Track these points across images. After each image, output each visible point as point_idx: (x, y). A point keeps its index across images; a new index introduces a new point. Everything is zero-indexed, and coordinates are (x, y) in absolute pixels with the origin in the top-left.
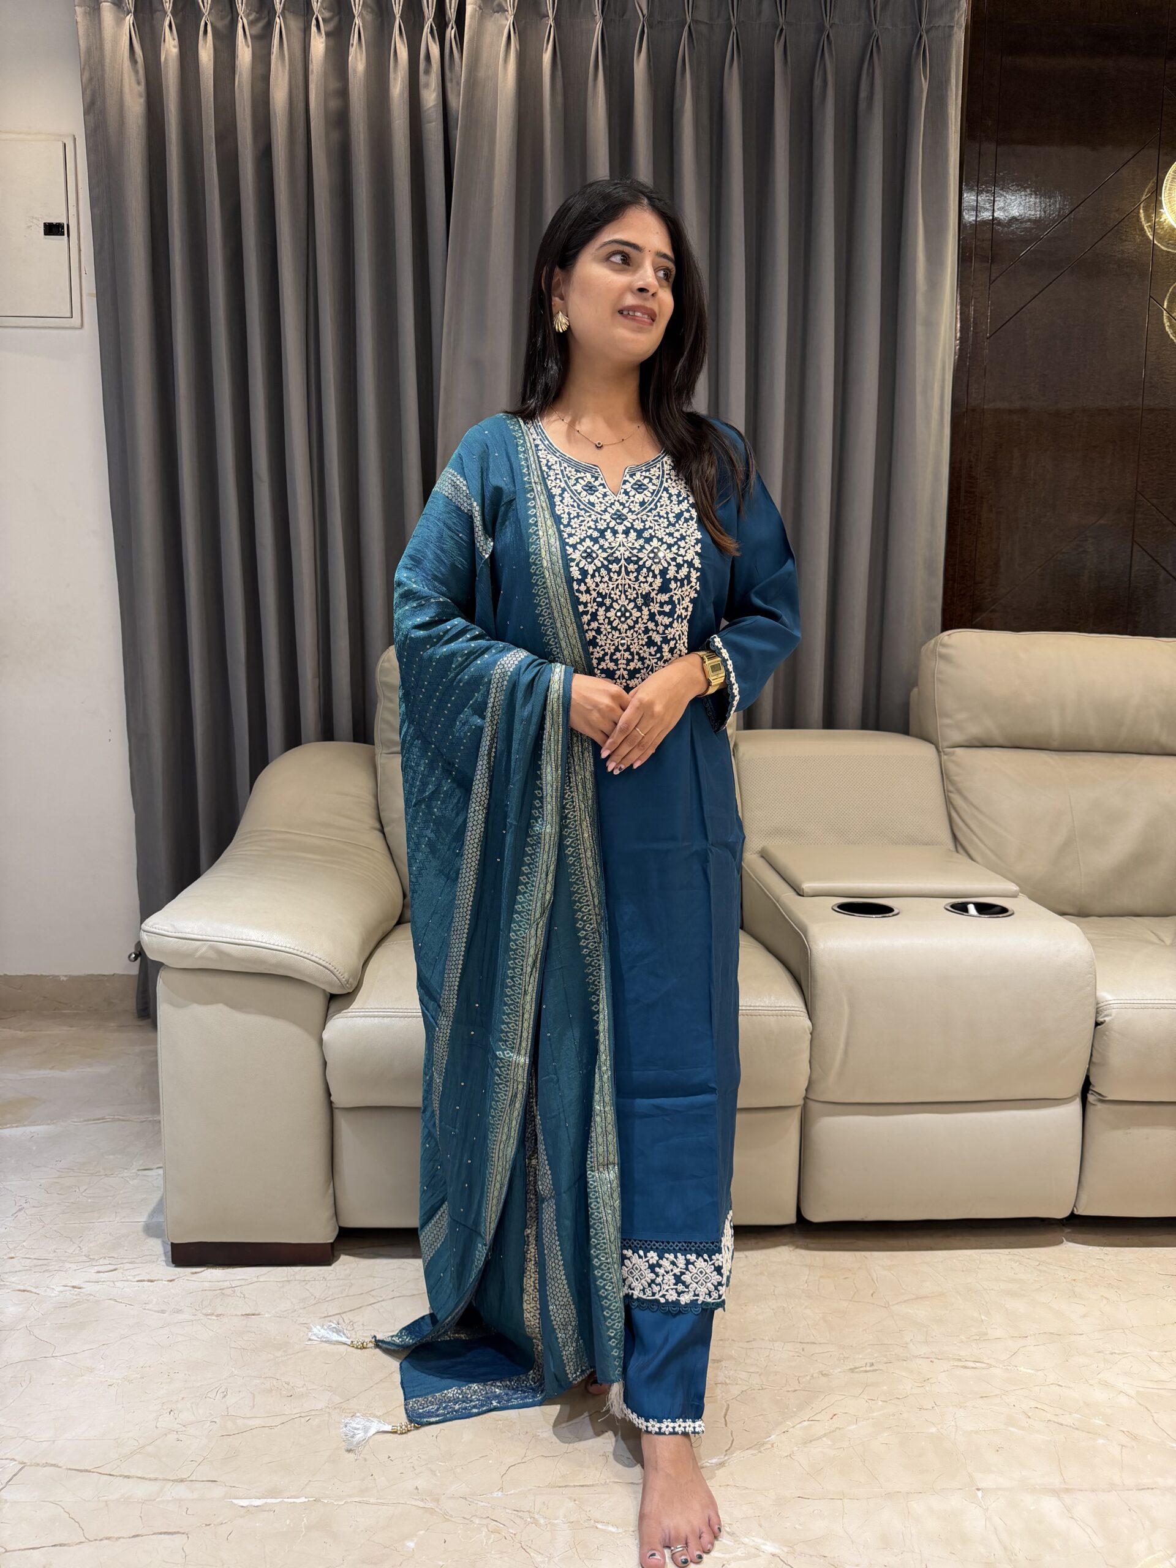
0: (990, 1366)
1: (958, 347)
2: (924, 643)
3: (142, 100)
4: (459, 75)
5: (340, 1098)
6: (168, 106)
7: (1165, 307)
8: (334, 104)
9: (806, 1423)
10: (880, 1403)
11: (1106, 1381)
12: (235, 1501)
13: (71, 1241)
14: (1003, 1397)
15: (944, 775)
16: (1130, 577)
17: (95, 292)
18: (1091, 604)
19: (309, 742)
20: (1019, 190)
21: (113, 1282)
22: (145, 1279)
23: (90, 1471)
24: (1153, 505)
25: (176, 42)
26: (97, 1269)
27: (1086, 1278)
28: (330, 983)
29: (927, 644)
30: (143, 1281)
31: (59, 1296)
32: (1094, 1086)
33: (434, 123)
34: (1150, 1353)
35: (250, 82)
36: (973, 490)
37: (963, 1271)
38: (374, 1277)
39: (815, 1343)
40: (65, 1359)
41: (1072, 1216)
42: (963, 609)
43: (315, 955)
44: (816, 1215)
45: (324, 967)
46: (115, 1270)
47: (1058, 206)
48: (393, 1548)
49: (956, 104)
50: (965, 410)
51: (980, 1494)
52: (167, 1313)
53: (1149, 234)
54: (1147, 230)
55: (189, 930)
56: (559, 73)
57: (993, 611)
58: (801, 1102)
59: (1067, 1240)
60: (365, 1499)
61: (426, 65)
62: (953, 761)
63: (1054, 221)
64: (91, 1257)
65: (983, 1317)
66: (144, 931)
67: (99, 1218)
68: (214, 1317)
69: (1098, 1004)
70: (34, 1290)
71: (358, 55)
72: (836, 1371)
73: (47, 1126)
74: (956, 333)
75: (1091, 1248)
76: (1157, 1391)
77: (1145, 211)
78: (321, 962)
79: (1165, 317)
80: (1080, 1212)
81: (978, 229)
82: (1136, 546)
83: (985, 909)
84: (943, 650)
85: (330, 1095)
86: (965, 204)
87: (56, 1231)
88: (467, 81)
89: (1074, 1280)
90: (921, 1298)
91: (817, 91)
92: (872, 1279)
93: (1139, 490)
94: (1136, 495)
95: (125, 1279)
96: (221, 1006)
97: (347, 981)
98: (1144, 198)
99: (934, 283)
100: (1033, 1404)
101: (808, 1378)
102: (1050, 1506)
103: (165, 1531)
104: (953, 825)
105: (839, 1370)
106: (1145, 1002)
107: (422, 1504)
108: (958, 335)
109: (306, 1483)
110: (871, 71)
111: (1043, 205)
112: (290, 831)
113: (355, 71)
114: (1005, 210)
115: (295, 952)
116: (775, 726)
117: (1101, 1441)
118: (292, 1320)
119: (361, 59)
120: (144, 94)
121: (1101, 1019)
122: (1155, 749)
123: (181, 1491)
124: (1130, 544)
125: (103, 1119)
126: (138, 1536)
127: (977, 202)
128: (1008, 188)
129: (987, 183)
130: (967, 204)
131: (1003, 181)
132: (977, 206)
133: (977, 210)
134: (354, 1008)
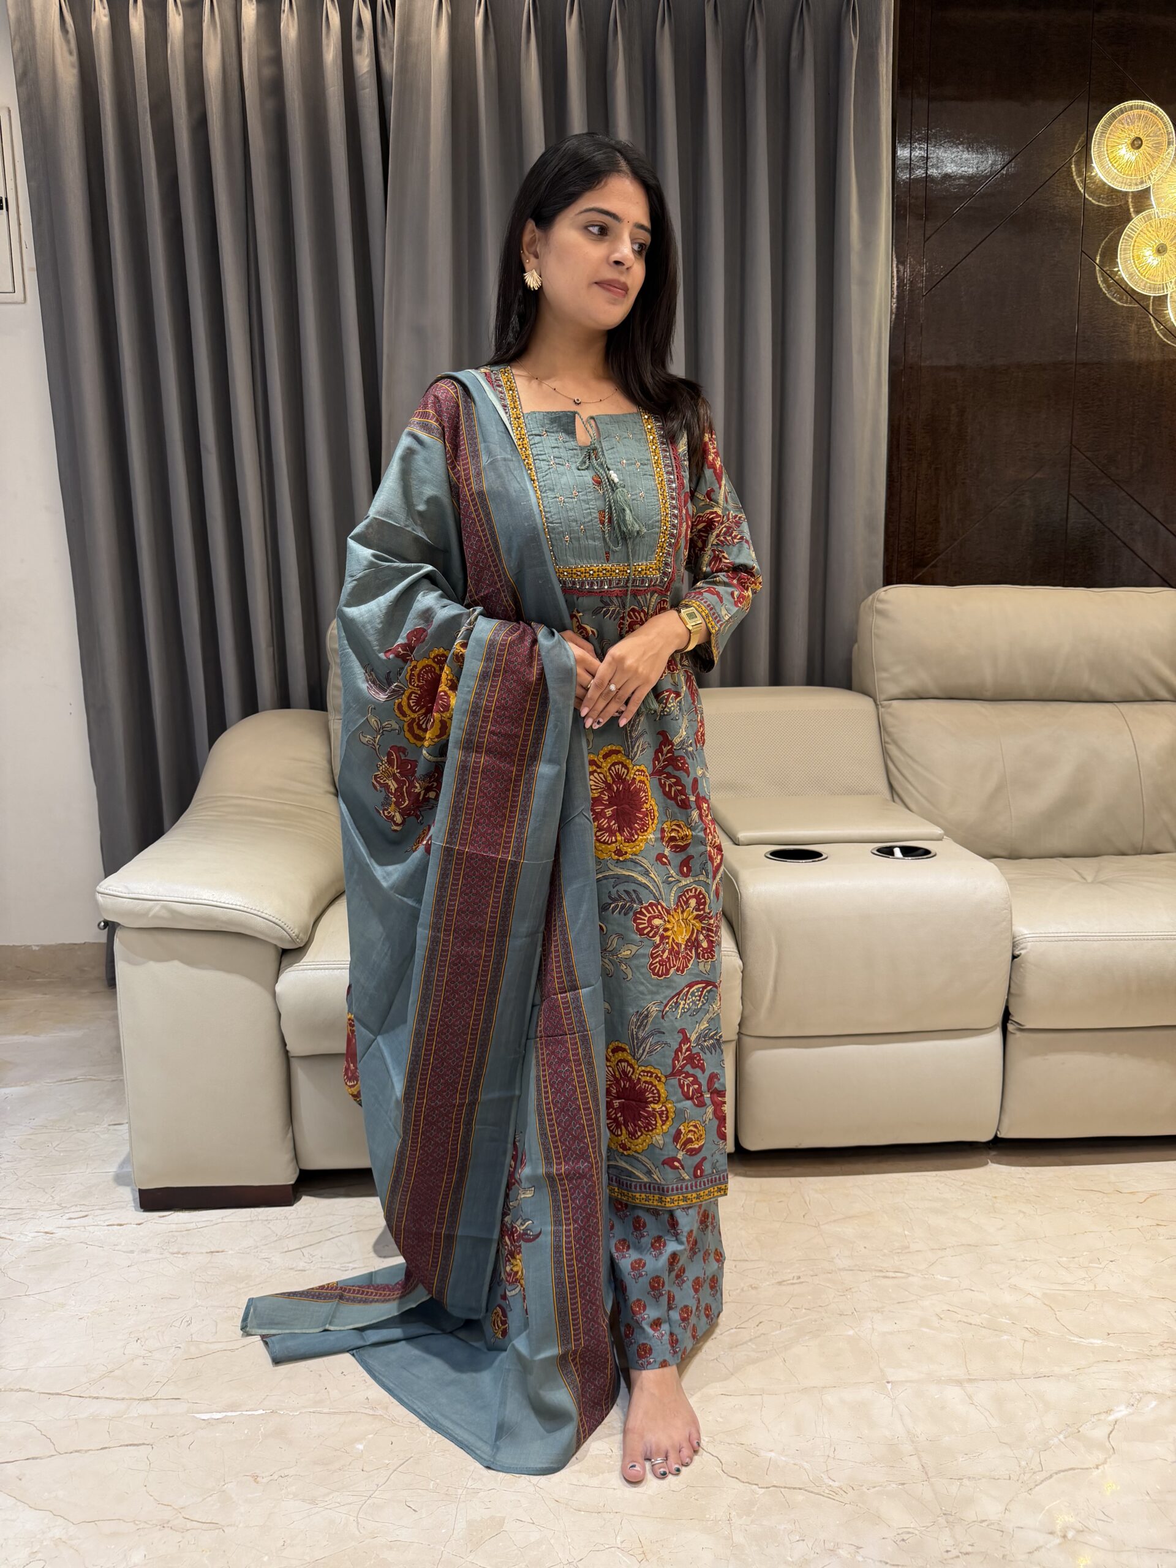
0: (909, 1275)
1: (894, 306)
2: (863, 600)
3: (75, 71)
4: (392, 39)
5: (295, 1047)
6: (101, 77)
7: (1098, 261)
8: (268, 72)
9: (732, 1331)
10: (804, 1310)
11: (1015, 1286)
12: (196, 1415)
13: (44, 1191)
14: (919, 1302)
15: (881, 727)
16: (1066, 530)
17: (35, 266)
18: (1029, 557)
19: (265, 710)
20: (951, 147)
21: (84, 1227)
22: (115, 1223)
23: (61, 1394)
24: (1087, 458)
25: (107, 11)
26: (68, 1216)
27: (1007, 1196)
28: (281, 939)
29: (866, 601)
30: (114, 1225)
31: (32, 1241)
32: (1013, 1016)
33: (367, 90)
34: (1058, 1259)
35: (182, 49)
36: (911, 447)
37: (891, 1192)
38: (334, 1215)
39: (747, 1261)
40: (37, 1297)
41: (996, 1136)
42: (904, 565)
43: (265, 912)
44: (753, 1144)
45: (274, 923)
46: (86, 1216)
47: (990, 162)
48: (343, 1450)
49: (887, 62)
50: (902, 368)
51: (889, 1386)
52: (136, 1253)
53: (1080, 189)
54: (1078, 184)
55: (141, 891)
56: (492, 36)
57: (935, 566)
58: (736, 1037)
59: (992, 1162)
60: (318, 1409)
61: (358, 31)
62: (890, 714)
63: (987, 177)
64: (63, 1205)
65: (906, 1233)
66: (99, 893)
67: (70, 1171)
68: (180, 1255)
69: (1014, 938)
70: (9, 1237)
71: (290, 21)
72: (764, 1284)
73: (22, 1088)
74: (892, 291)
75: (1013, 1168)
76: (1062, 1292)
77: (1077, 165)
78: (270, 918)
79: (1097, 272)
80: (1003, 1135)
81: (912, 187)
82: (1072, 500)
83: (908, 852)
84: (880, 606)
85: (285, 1045)
86: (898, 163)
87: (29, 1183)
88: (401, 45)
89: (995, 1197)
90: (850, 1217)
91: (748, 52)
92: (805, 1202)
93: (1073, 443)
94: (1071, 448)
95: (96, 1223)
96: (176, 963)
97: (298, 936)
98: (1075, 151)
99: (868, 242)
100: (946, 1307)
101: (739, 1291)
102: (953, 1393)
103: (131, 1443)
104: (890, 774)
105: (768, 1283)
106: (1059, 935)
107: (374, 1413)
108: (895, 294)
109: (263, 1397)
110: (802, 29)
111: (976, 161)
112: (244, 796)
113: (287, 38)
114: (938, 167)
115: (245, 909)
116: (723, 684)
117: (1005, 1337)
118: (255, 1256)
119: (293, 26)
120: (76, 64)
121: (1017, 953)
122: (1085, 697)
123: (147, 1408)
124: (1066, 498)
125: (76, 1079)
126: (106, 1448)
127: (911, 159)
128: (941, 145)
129: (919, 140)
130: (900, 162)
131: (936, 138)
132: (910, 163)
133: (910, 167)
134: (305, 962)
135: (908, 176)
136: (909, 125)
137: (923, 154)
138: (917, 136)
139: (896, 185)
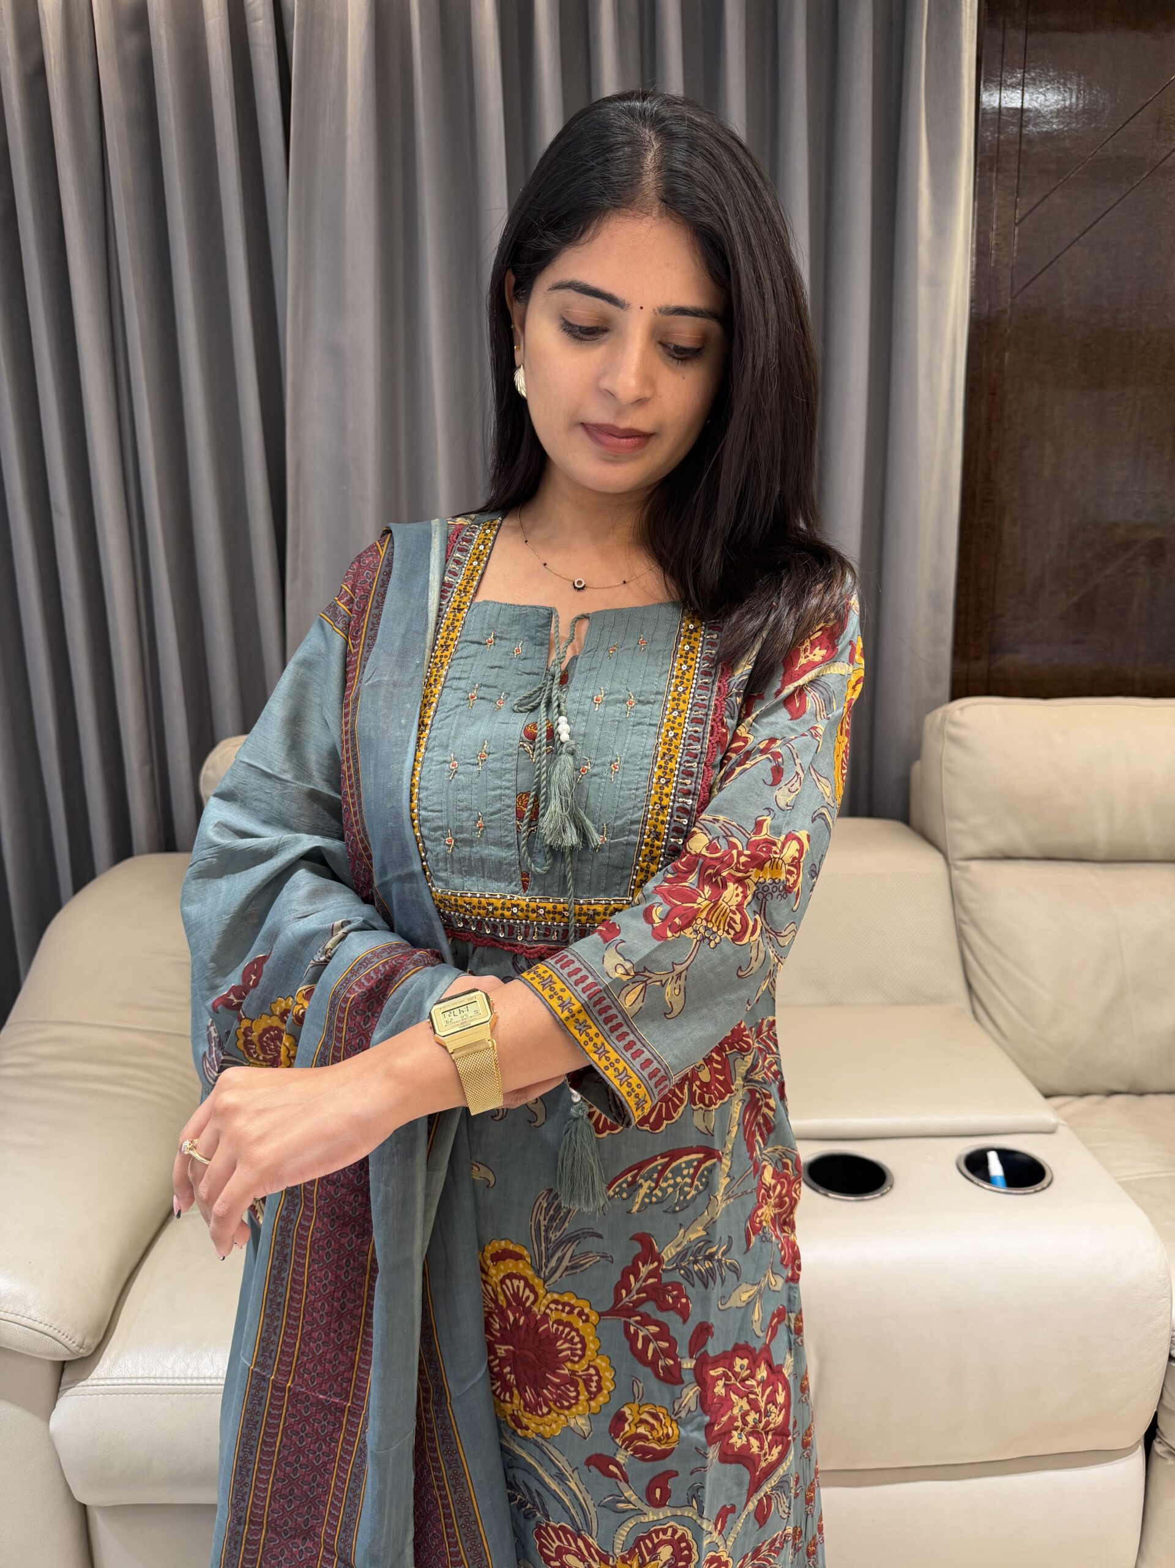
1: (974, 311)
15: (955, 897)
28: (55, 1350)
32: (1163, 1435)
33: (261, 22)
43: (27, 1315)
62: (966, 879)
84: (954, 730)
85: (71, 1493)
86: (984, 113)
97: (82, 1345)
99: (942, 228)
104: (967, 968)
134: (96, 1377)
135: (996, 136)
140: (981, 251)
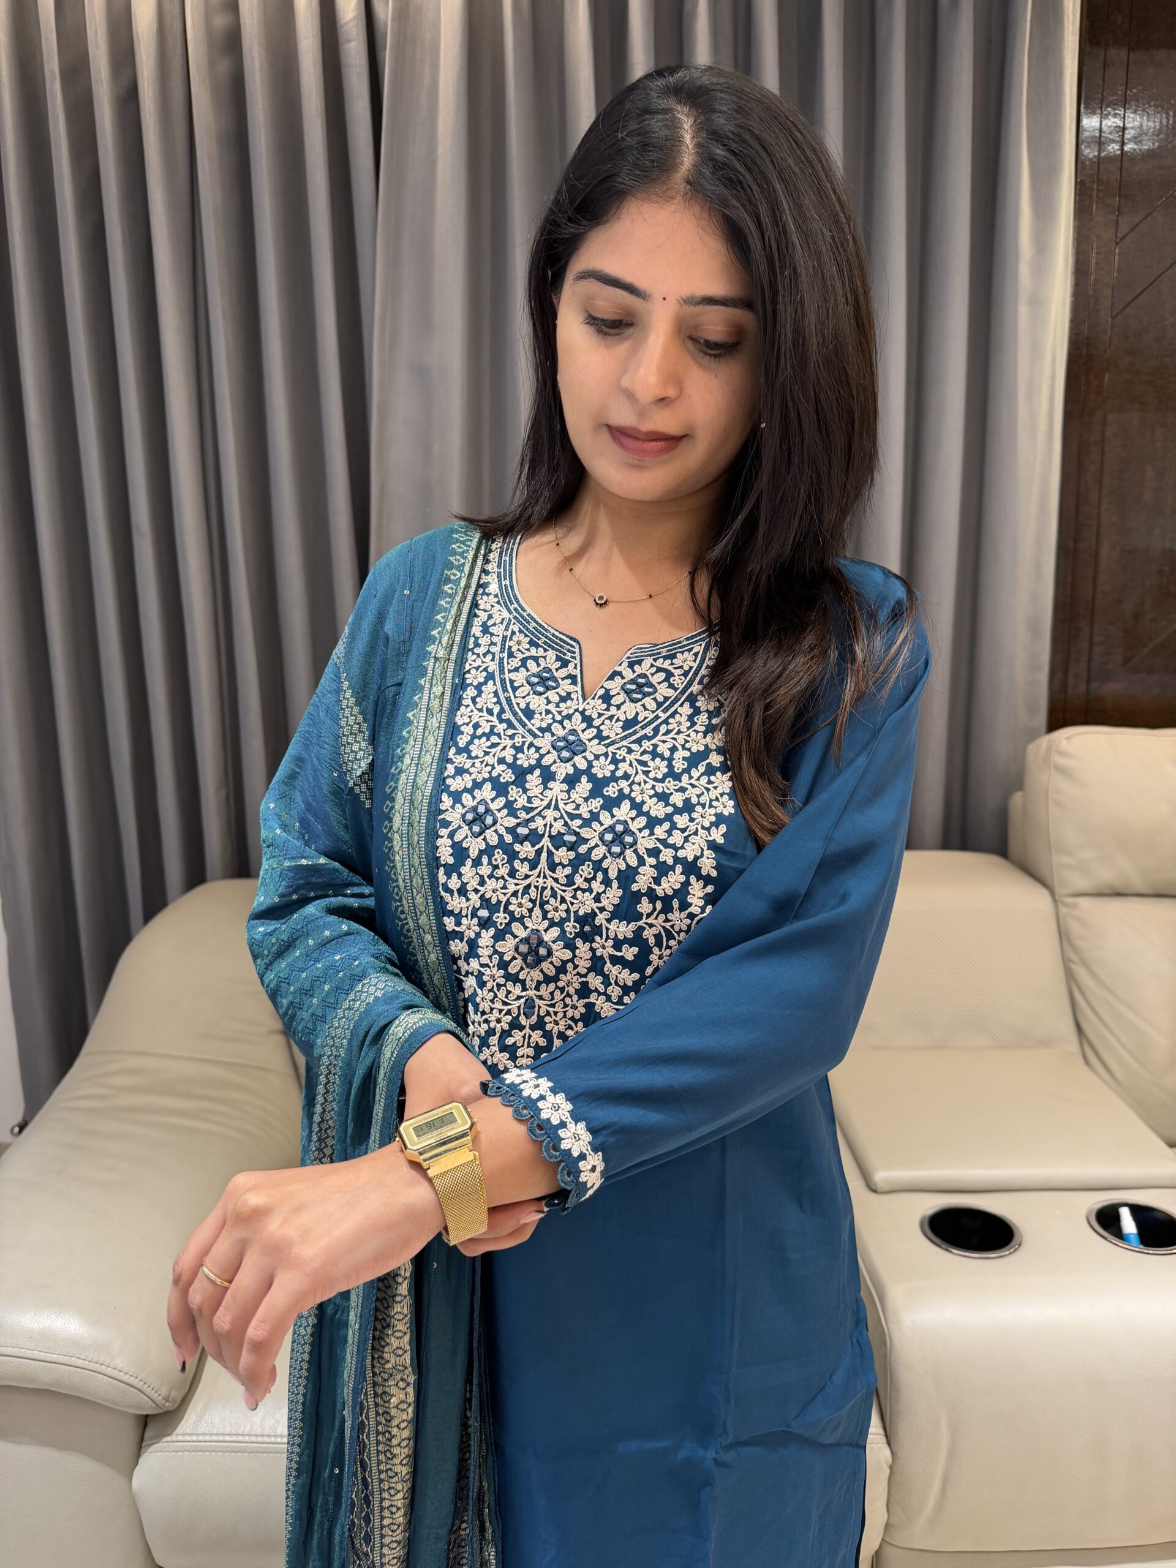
5: (167, 1562)
15: (1063, 936)
28: (138, 1403)
62: (1074, 915)
78: (121, 1376)
81: (1102, 168)
84: (1059, 762)
85: (151, 1555)
86: (1083, 135)
97: (167, 1399)
99: (1042, 246)
104: (1078, 1013)
112: (150, 1050)
114: (1138, 141)
127: (1101, 130)
128: (1144, 110)
129: (1113, 105)
130: (1086, 134)
131: (1137, 101)
132: (1100, 136)
133: (1100, 141)
134: (181, 1432)
135: (1096, 153)
136: (1101, 83)
137: (1121, 125)
138: (1112, 98)
139: (1079, 167)
140: (1081, 270)
